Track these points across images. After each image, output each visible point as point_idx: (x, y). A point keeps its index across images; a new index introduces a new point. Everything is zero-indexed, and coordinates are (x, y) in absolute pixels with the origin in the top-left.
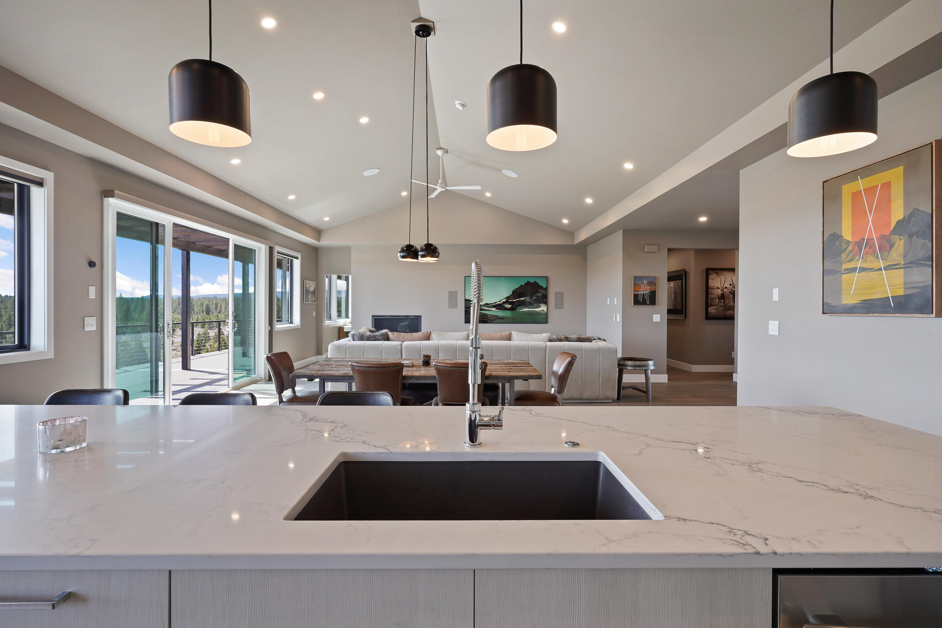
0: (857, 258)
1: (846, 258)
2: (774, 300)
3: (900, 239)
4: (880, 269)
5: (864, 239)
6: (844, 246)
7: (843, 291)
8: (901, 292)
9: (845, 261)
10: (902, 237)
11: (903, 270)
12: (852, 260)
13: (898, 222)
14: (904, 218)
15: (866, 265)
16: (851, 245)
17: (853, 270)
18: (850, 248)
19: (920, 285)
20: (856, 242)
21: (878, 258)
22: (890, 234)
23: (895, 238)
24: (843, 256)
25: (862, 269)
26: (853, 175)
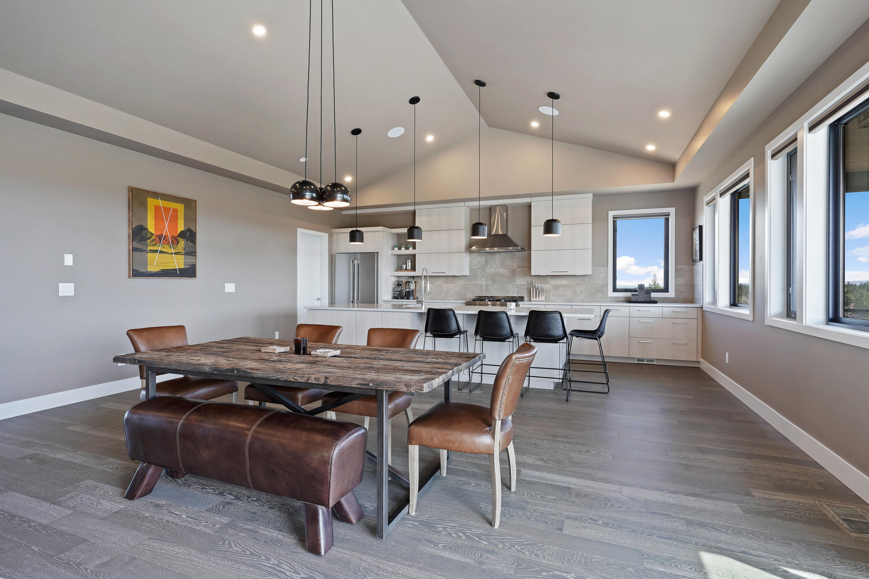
0: (158, 244)
1: (151, 243)
2: (66, 264)
3: (182, 240)
4: (172, 254)
5: (163, 235)
6: (149, 236)
7: (148, 263)
8: (182, 267)
9: (150, 245)
10: (183, 239)
11: (183, 256)
12: (155, 245)
13: (181, 232)
14: (184, 230)
15: (163, 250)
16: (154, 236)
17: (156, 251)
18: (153, 238)
19: (191, 264)
20: (157, 236)
21: (170, 247)
22: (177, 236)
23: (179, 239)
24: (149, 241)
25: (161, 252)
26: (156, 195)
